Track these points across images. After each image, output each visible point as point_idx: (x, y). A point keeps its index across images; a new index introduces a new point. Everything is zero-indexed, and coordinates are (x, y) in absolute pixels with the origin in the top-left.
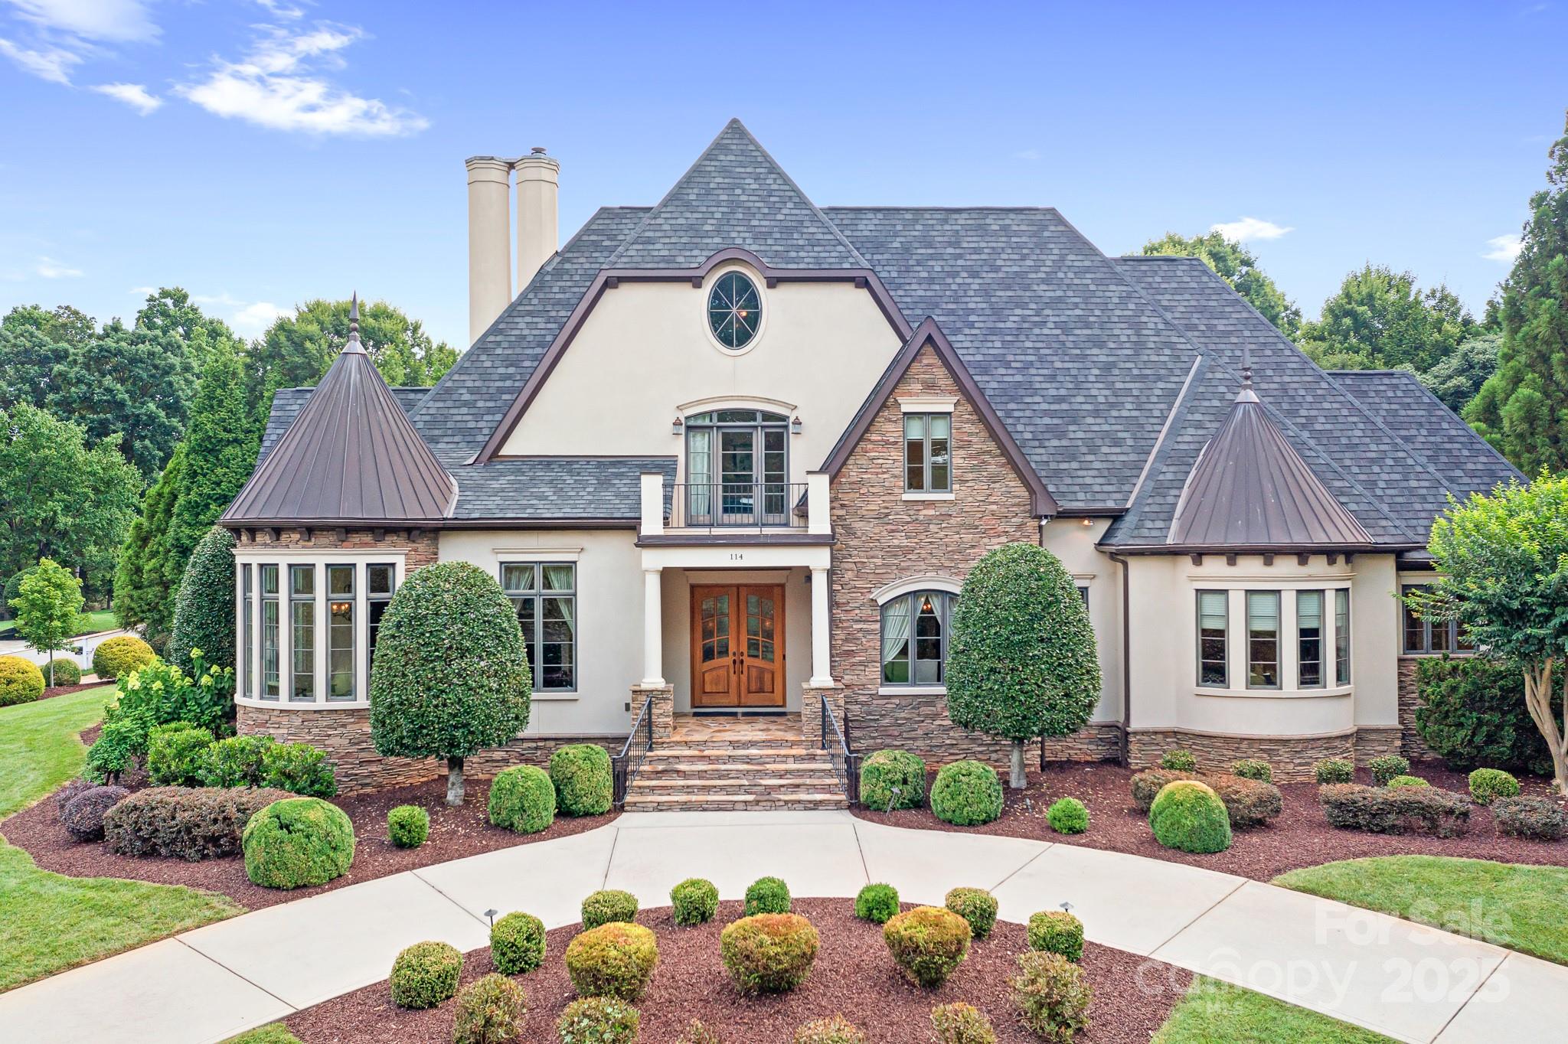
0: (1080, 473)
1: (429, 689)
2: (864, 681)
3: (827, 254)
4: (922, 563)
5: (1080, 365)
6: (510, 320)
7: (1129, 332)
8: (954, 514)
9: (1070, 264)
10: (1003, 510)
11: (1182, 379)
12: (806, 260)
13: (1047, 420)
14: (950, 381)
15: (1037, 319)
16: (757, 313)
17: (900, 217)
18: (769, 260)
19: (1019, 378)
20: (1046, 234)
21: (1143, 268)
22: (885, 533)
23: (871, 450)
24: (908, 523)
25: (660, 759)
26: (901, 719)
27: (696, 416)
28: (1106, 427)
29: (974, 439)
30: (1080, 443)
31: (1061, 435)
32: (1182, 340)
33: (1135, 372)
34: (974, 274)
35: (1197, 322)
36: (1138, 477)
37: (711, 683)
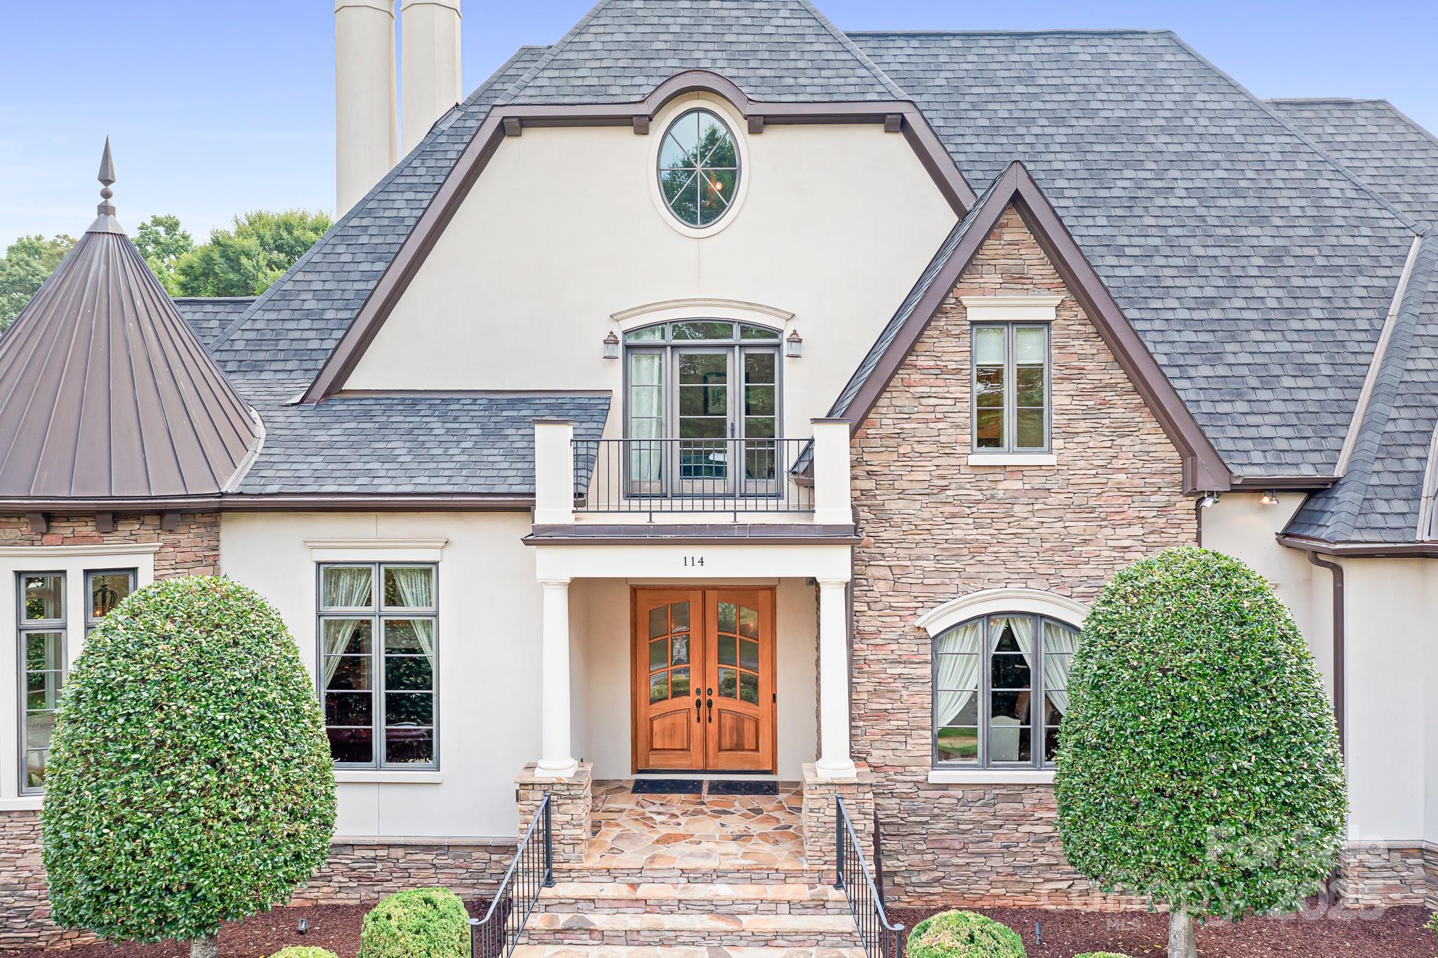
0: (1252, 420)
1: (120, 820)
2: (906, 761)
3: (842, 81)
4: (1001, 568)
5: (1234, 252)
6: (384, 196)
7: (1303, 202)
8: (1055, 488)
9: (1201, 106)
10: (1137, 482)
11: (1395, 272)
12: (809, 89)
13: (1189, 336)
14: (1049, 270)
15: (1158, 184)
16: (734, 172)
17: (945, 44)
18: (751, 90)
19: (1138, 271)
20: (1161, 65)
21: (1305, 114)
22: (940, 520)
23: (917, 380)
24: (978, 502)
25: (562, 903)
26: (965, 822)
27: (637, 331)
28: (1285, 347)
29: (1090, 366)
30: (1244, 371)
31: (1216, 357)
32: (1386, 214)
33: (1320, 261)
34: (1058, 121)
35: (1397, 189)
36: (1348, 426)
37: (663, 735)
